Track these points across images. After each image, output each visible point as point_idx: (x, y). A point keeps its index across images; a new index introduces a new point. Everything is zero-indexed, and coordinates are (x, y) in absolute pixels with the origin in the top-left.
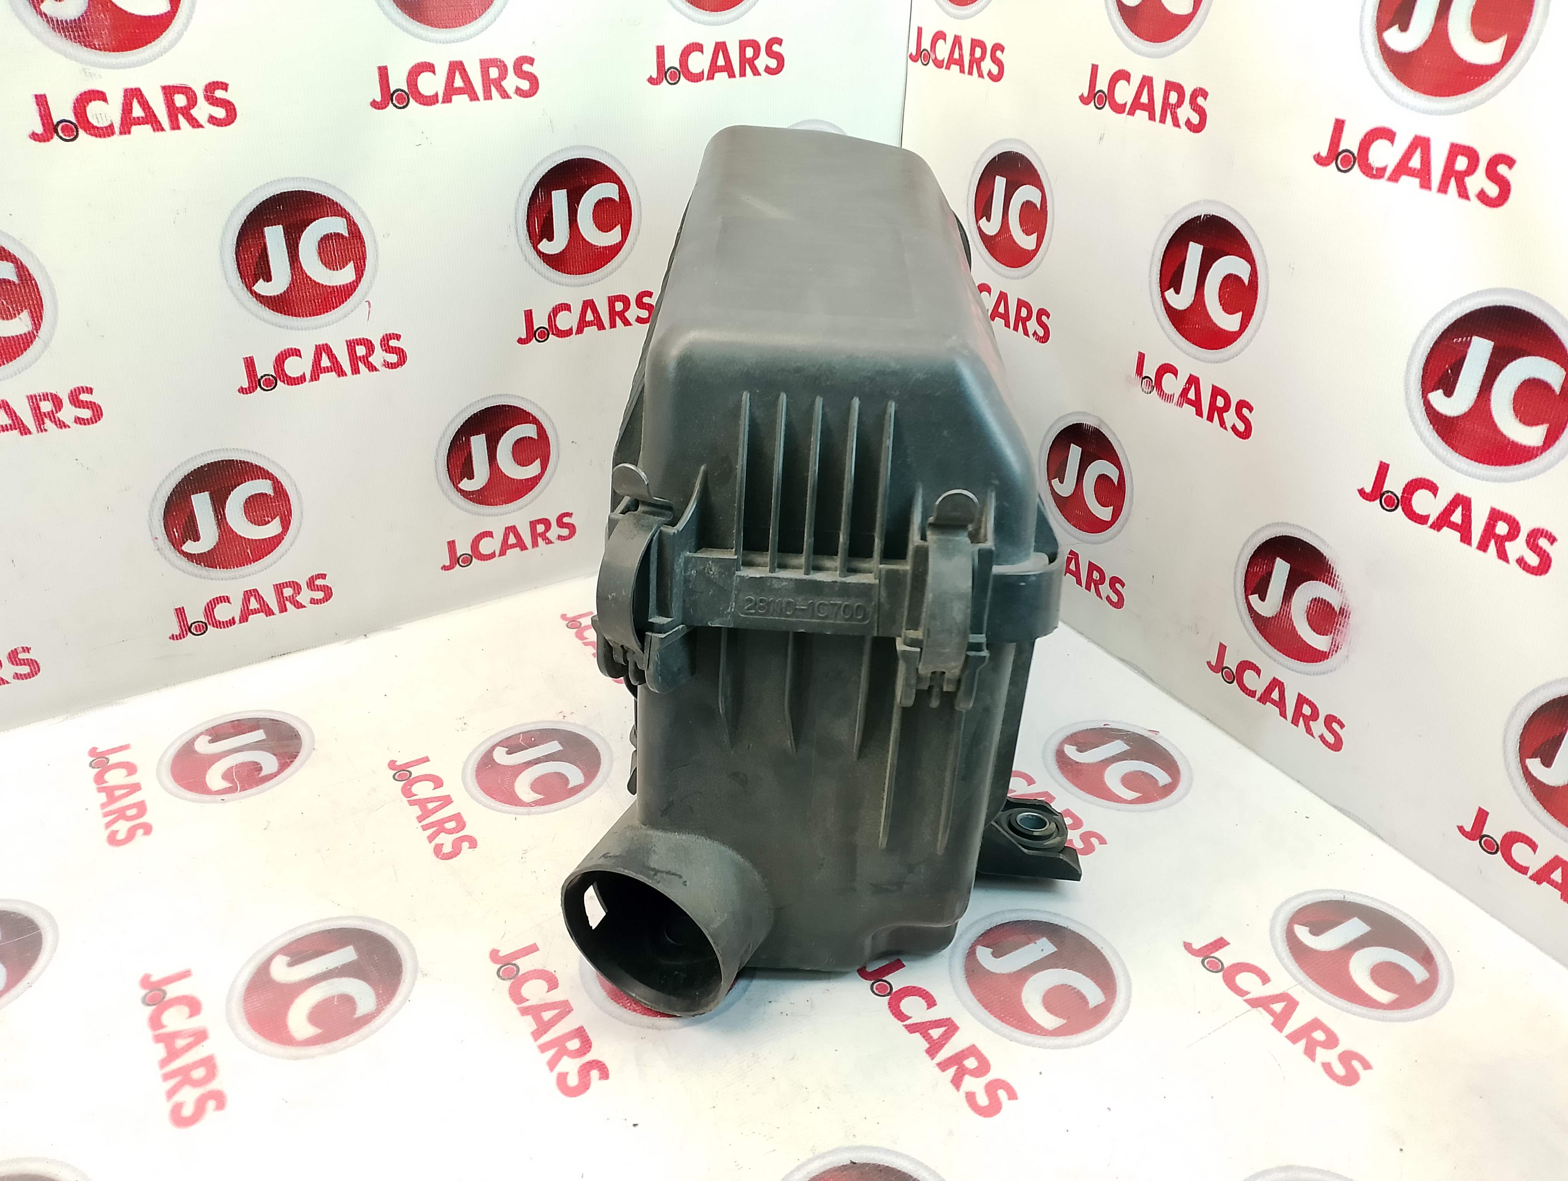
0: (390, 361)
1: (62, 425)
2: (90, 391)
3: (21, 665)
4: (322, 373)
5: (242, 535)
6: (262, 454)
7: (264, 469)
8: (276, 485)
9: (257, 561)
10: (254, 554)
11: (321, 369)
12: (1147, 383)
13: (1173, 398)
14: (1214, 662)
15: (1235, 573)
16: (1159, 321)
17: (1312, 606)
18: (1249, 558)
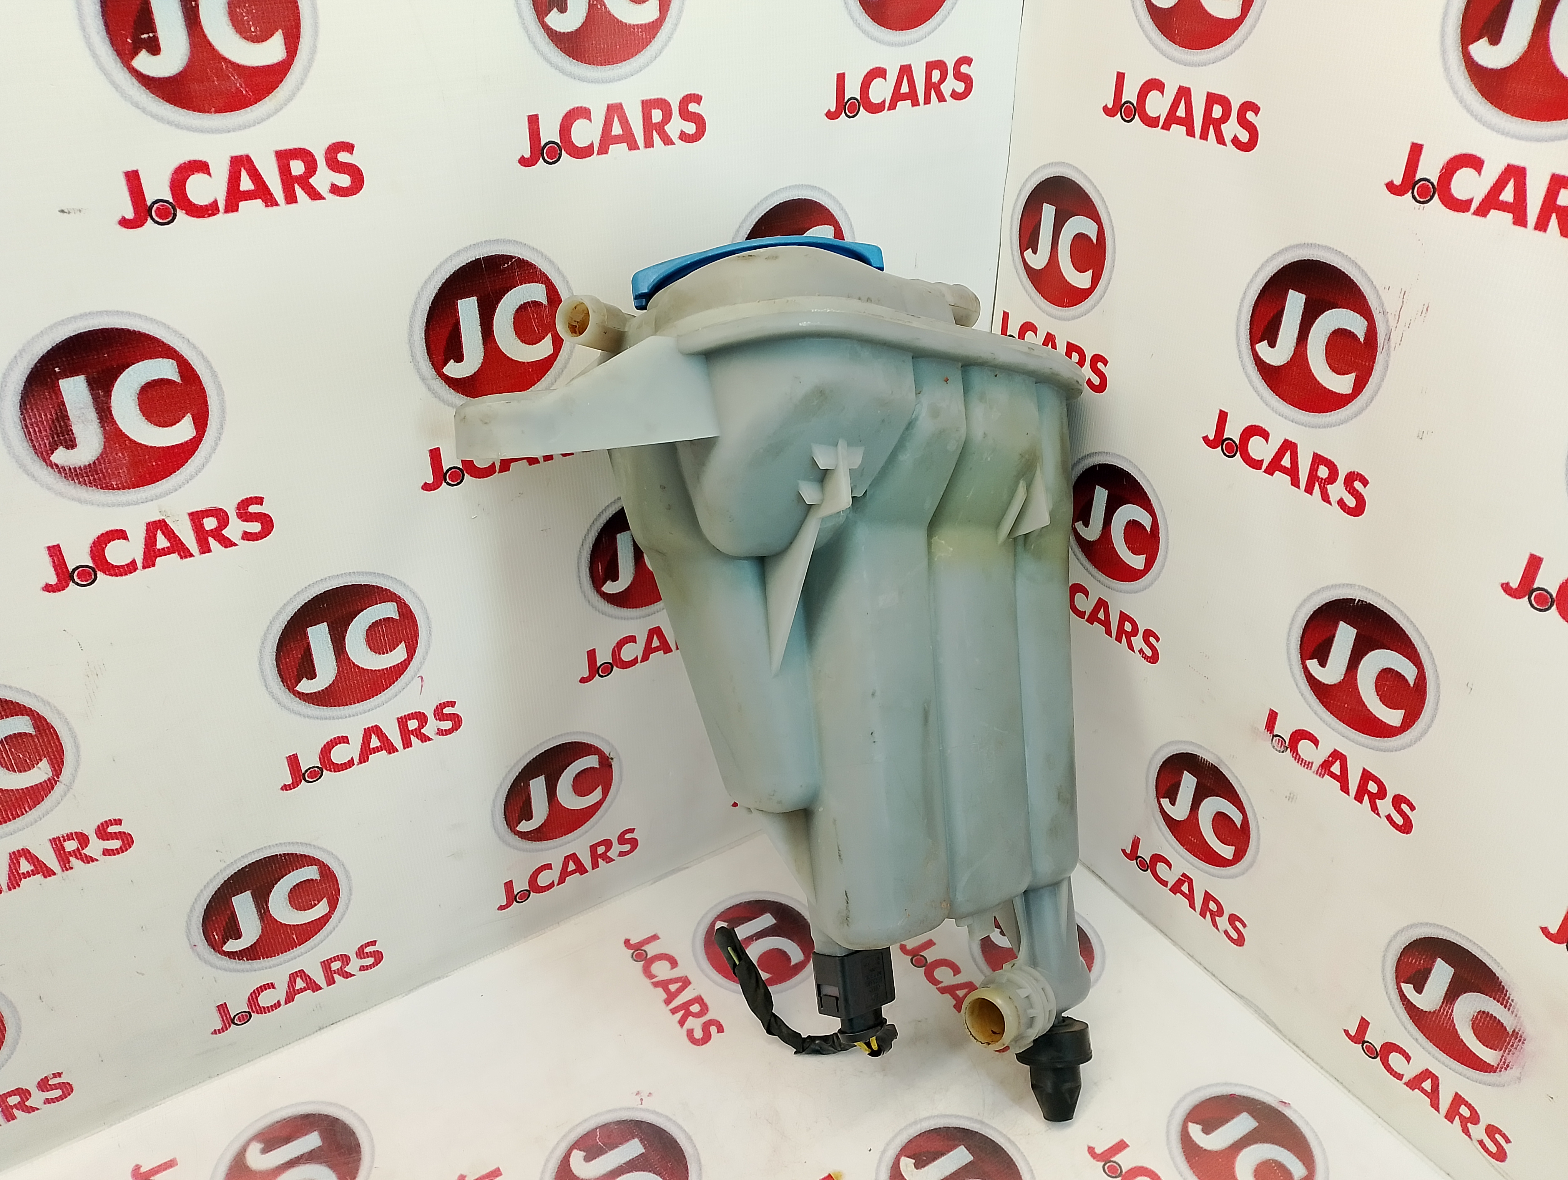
0: (444, 729)
1: (89, 860)
2: (119, 822)
3: (52, 1090)
4: (371, 754)
5: (287, 923)
6: (307, 842)
7: (309, 856)
8: (323, 868)
9: (303, 943)
10: (299, 937)
11: (370, 750)
12: (1279, 742)
13: (1312, 766)
14: (1353, 1033)
15: (1384, 956)
16: (1297, 685)
17: (1479, 1018)
18: (1403, 947)
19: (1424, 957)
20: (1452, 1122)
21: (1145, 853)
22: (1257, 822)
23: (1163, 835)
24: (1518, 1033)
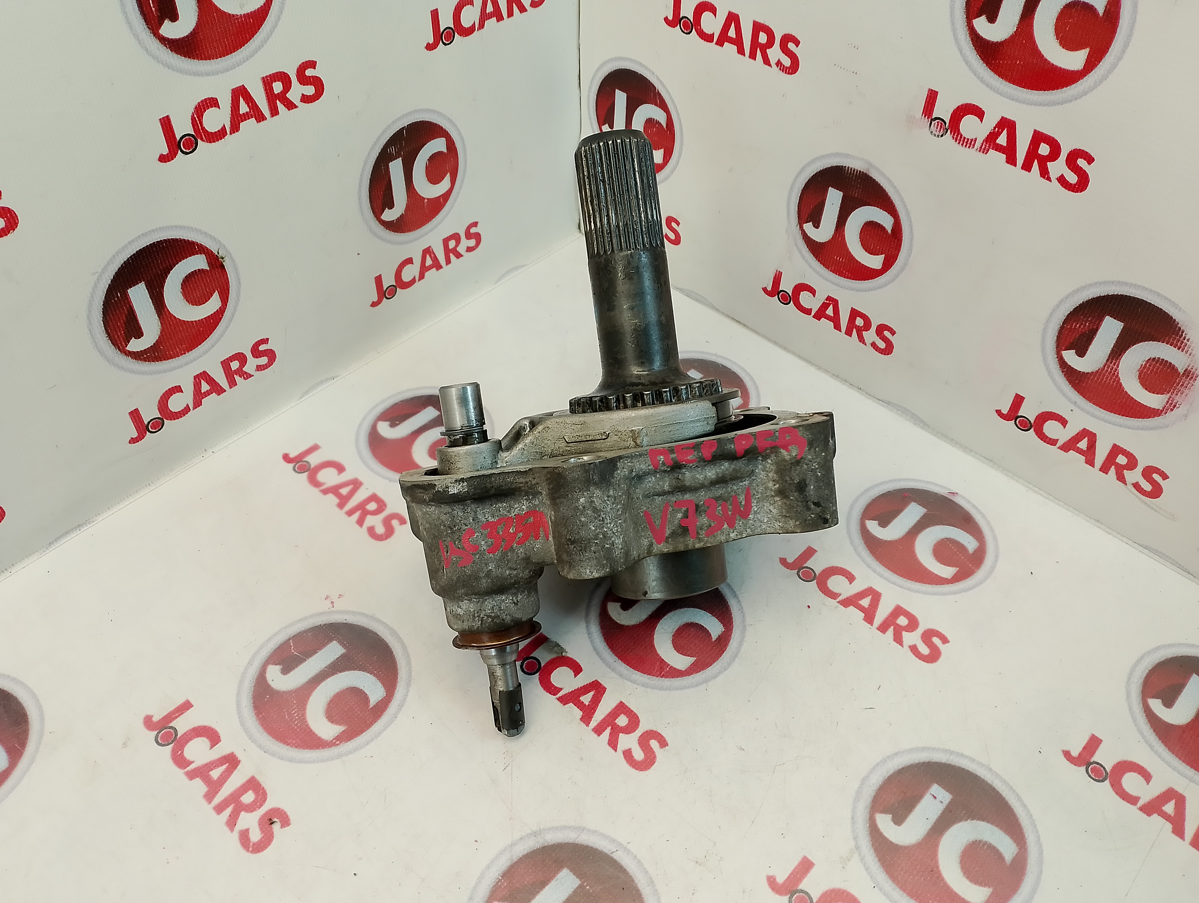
12: (938, 125)
13: (975, 143)
14: (1005, 411)
15: (1045, 330)
16: (961, 53)
17: (1148, 366)
18: (1067, 314)
19: (1089, 319)
20: (1107, 473)
21: (786, 286)
22: (911, 221)
23: (806, 262)
24: (1190, 371)
